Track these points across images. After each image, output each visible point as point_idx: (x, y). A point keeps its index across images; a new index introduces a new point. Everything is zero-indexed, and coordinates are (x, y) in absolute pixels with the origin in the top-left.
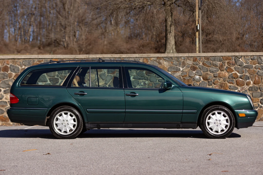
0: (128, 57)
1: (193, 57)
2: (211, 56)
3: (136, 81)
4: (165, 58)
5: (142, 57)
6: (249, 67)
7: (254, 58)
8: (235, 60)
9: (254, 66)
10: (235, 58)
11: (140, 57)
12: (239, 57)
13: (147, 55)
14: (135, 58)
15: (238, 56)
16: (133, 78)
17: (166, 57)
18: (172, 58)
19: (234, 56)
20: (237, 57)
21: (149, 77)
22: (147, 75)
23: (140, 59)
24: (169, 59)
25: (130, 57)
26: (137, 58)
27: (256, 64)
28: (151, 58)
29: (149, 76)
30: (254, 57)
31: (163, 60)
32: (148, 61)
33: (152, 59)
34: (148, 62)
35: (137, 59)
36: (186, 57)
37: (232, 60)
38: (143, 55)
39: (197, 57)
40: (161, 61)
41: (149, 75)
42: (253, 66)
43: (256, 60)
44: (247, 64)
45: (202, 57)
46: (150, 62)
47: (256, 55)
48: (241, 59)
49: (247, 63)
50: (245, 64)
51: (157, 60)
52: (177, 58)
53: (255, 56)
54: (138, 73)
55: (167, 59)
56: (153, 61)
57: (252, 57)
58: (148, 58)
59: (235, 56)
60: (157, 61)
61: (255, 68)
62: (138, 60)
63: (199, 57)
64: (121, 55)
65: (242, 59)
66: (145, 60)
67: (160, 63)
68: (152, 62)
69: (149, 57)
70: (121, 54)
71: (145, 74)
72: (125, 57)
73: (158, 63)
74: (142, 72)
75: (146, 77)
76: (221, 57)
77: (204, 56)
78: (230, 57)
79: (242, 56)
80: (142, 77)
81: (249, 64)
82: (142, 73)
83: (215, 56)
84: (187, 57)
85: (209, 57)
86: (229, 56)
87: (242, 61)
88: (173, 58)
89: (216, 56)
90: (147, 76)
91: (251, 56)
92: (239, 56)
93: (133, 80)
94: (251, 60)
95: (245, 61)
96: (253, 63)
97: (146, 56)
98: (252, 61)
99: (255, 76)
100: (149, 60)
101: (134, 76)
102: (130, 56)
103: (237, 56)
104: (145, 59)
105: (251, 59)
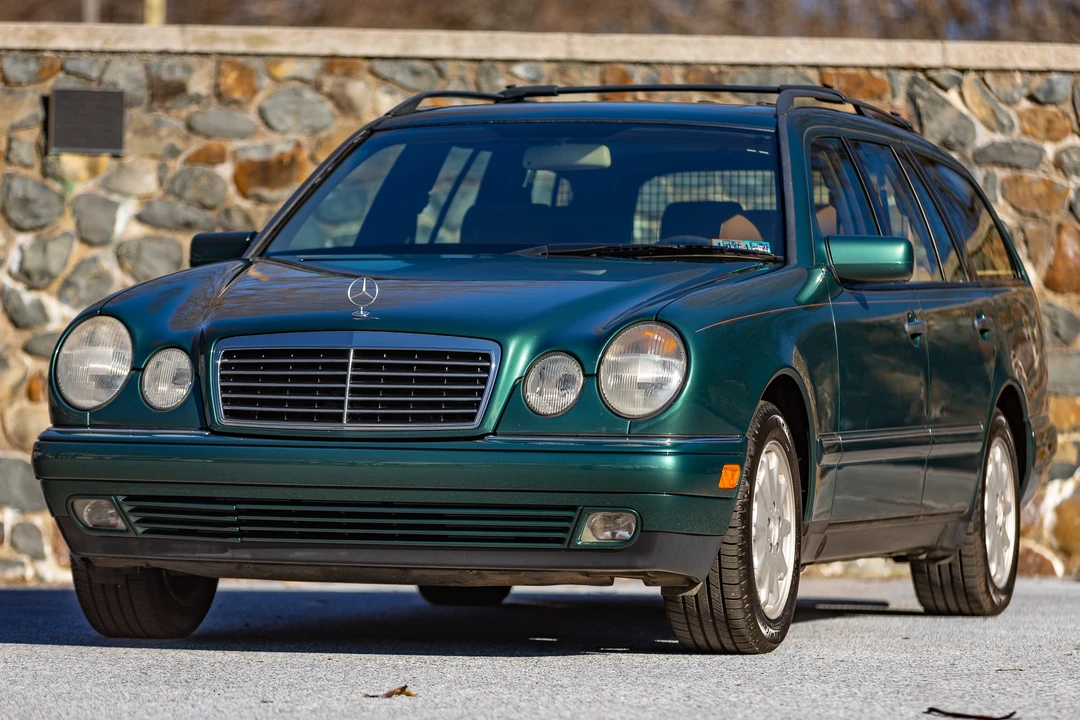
0: (97, 45)
1: (597, 69)
2: (733, 65)
3: (160, 240)
4: (384, 68)
5: (206, 48)
6: (1017, 160)
7: (1050, 90)
8: (912, 98)
9: (1050, 149)
10: (914, 81)
11: (192, 48)
12: (941, 77)
13: (249, 40)
14: (155, 60)
15: (937, 69)
16: (140, 218)
17: (396, 59)
18: (441, 64)
19: (904, 68)
20: (930, 79)
21: (263, 209)
22: (244, 195)
23: (188, 70)
24: (416, 73)
25: (113, 53)
26: (169, 61)
27: (1064, 134)
28: (277, 64)
29: (260, 200)
30: (1050, 82)
31: (370, 78)
32: (257, 83)
33: (287, 69)
34: (254, 91)
35: (171, 69)
36: (549, 61)
37: (888, 96)
38: (213, 38)
39: (630, 68)
40: (357, 89)
41: (265, 192)
42: (1042, 152)
43: (1068, 108)
44: (999, 137)
45: (671, 64)
46: (269, 97)
47: (1068, 66)
48: (952, 96)
49: (1002, 128)
50: (983, 137)
51: (329, 83)
52: (475, 65)
53: (1056, 71)
54: (173, 181)
55: (400, 77)
56: (295, 84)
57: (1037, 81)
58: (256, 63)
59: (915, 69)
60: (327, 88)
61: (1058, 164)
62: (179, 75)
63: (647, 64)
64: (41, 33)
65: (961, 95)
66: (230, 78)
67: (345, 106)
68: (283, 99)
69: (264, 49)
70: (44, 26)
71: (232, 190)
72: (78, 52)
73: (329, 106)
74: (204, 174)
75: (240, 210)
76: (813, 74)
77: (686, 65)
78: (876, 73)
79: (963, 71)
80: (204, 207)
81: (1017, 130)
82: (204, 181)
83: (768, 66)
84: (557, 61)
85: (720, 73)
86: (868, 68)
87: (964, 110)
88: (450, 69)
89: (773, 60)
90: (247, 205)
91: (1031, 72)
92: (947, 67)
93: (138, 230)
94: (1026, 104)
95: (984, 113)
96: (1041, 122)
97: (241, 48)
98: (1034, 112)
99: (1060, 227)
100: (266, 82)
101: (147, 201)
102: (119, 40)
103: (924, 70)
104: (235, 66)
105: (1032, 98)
